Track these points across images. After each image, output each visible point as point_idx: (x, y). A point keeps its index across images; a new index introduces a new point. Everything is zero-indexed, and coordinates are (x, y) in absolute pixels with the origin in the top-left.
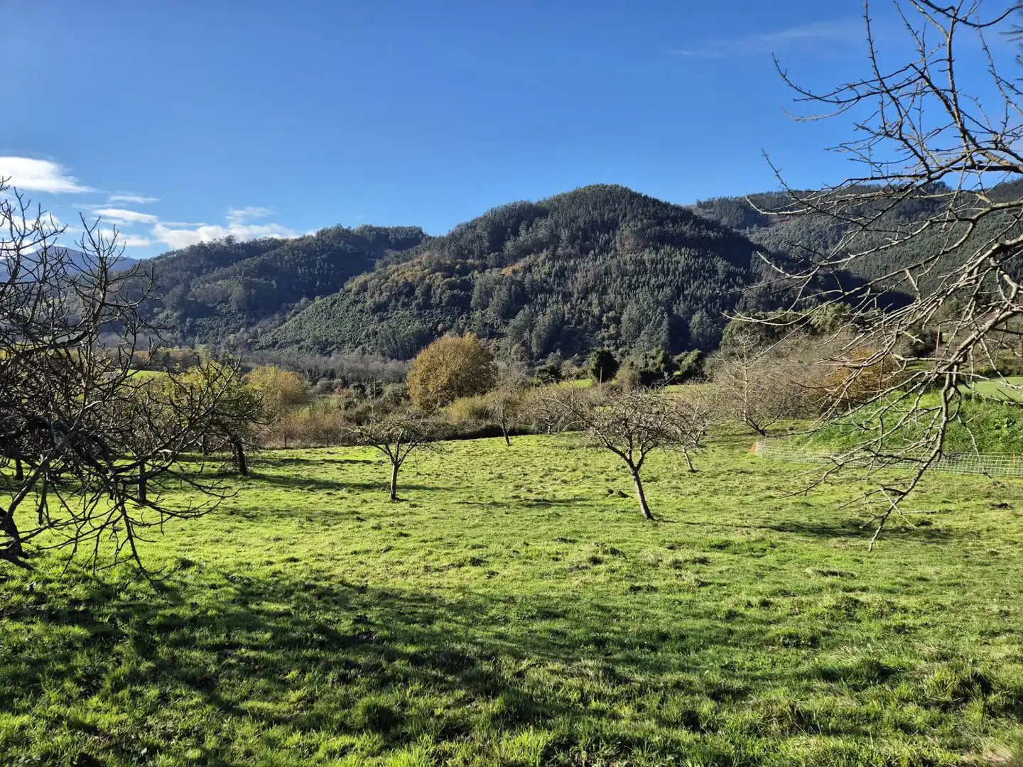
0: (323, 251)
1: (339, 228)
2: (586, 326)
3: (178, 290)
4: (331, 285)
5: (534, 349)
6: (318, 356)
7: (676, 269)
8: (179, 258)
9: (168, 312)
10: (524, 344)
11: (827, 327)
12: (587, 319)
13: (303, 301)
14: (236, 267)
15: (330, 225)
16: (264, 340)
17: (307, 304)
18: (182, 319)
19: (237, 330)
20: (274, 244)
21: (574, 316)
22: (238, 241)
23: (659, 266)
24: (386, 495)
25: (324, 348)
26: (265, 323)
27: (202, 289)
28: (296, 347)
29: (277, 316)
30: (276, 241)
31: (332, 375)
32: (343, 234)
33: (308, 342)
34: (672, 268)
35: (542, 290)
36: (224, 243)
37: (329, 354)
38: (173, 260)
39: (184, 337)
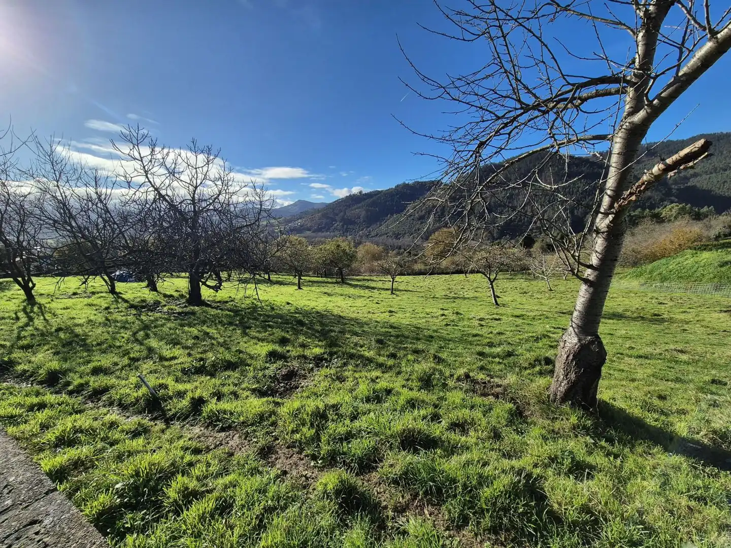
0: (397, 194)
1: (404, 183)
2: (524, 223)
3: (342, 214)
4: (400, 209)
5: (495, 235)
6: (394, 240)
7: (578, 191)
8: (342, 201)
9: (338, 223)
10: (490, 232)
11: (672, 218)
12: (524, 219)
13: (389, 215)
14: (363, 203)
15: (400, 182)
16: (373, 234)
17: (390, 217)
18: (343, 226)
19: (362, 230)
20: (377, 193)
21: (517, 217)
22: (364, 193)
23: (567, 190)
24: (389, 292)
25: (397, 236)
26: (374, 226)
27: (350, 213)
28: (386, 236)
29: (378, 223)
30: (379, 191)
31: (400, 248)
32: (406, 186)
33: (391, 234)
34: (575, 191)
35: (500, 206)
36: (358, 194)
37: (399, 239)
38: (340, 202)
39: (343, 233)
